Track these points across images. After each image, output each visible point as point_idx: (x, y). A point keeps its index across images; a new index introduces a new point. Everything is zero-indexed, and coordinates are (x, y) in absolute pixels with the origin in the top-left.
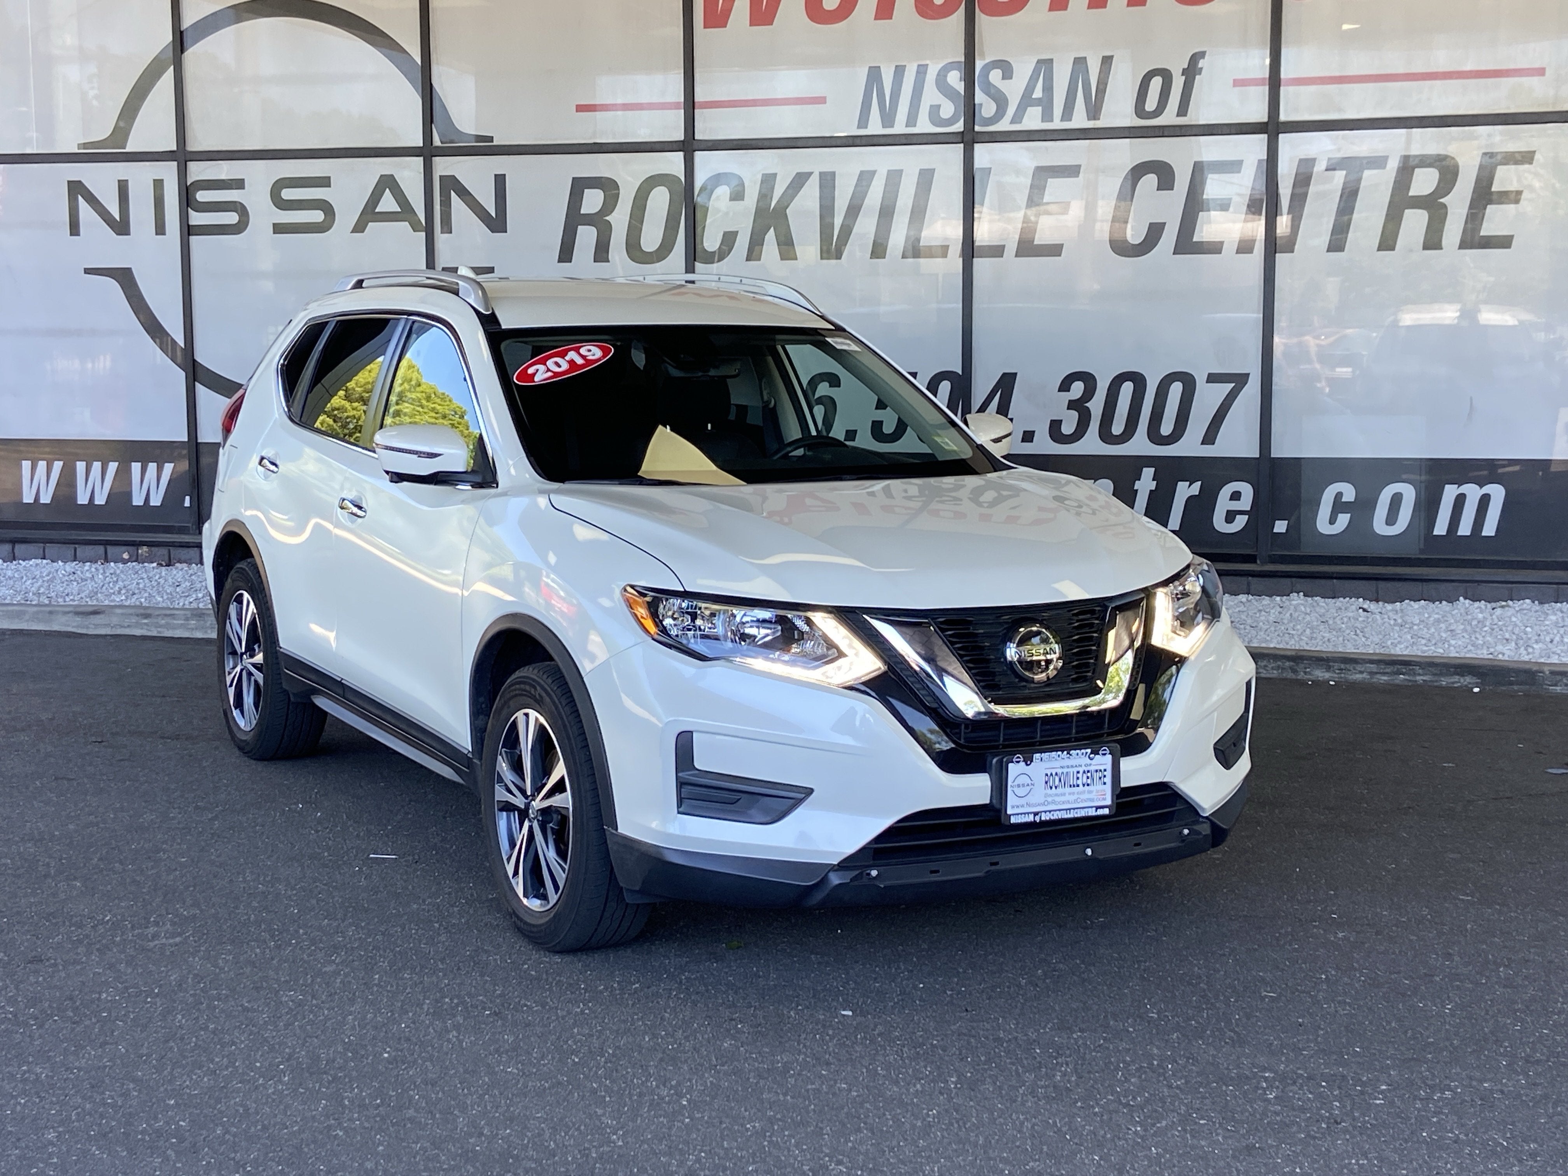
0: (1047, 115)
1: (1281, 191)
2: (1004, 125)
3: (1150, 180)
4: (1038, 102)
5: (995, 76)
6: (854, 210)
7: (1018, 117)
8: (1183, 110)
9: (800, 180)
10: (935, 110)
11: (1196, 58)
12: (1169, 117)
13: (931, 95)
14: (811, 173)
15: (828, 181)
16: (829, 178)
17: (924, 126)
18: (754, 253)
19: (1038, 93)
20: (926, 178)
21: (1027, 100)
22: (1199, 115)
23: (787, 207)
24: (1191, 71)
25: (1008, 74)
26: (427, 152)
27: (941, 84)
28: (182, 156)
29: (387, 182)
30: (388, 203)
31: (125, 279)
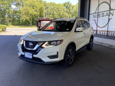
26: (109, 11)
28: (98, 13)
29: (107, 13)
30: (107, 14)
31: (95, 20)
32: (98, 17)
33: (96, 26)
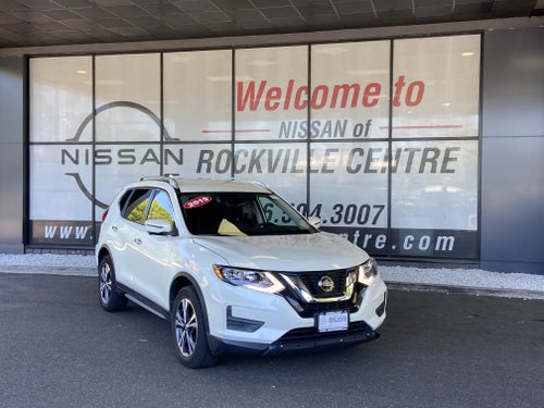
0: (330, 136)
1: (393, 155)
2: (318, 138)
3: (357, 153)
4: (327, 132)
5: (316, 125)
6: (278, 160)
7: (322, 136)
8: (366, 134)
9: (263, 151)
10: (299, 133)
11: (369, 121)
12: (362, 137)
13: (299, 130)
14: (266, 150)
15: (271, 152)
17: (297, 138)
18: (250, 171)
19: (327, 129)
20: (297, 151)
21: (324, 131)
22: (371, 136)
23: (259, 159)
24: (368, 125)
25: (319, 124)
26: (161, 143)
27: (301, 127)
28: (94, 143)
29: (150, 151)
30: (150, 156)
31: (77, 176)
32: (95, 163)
33: (91, 203)
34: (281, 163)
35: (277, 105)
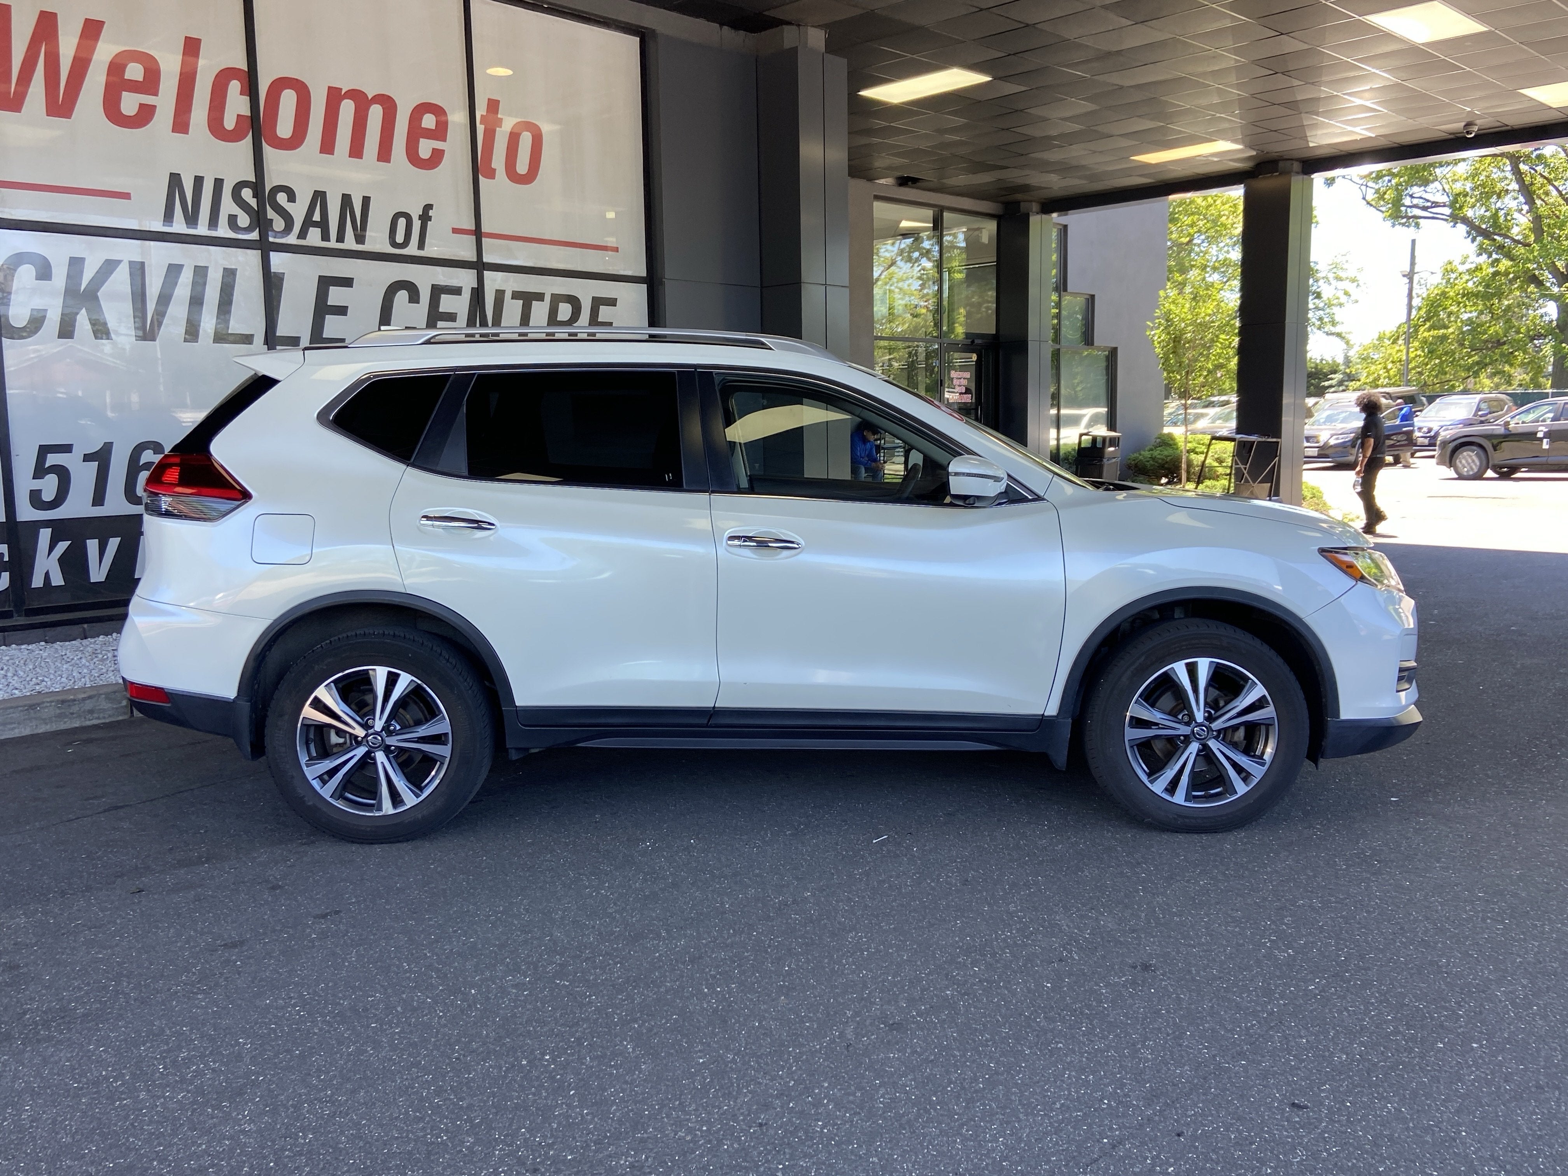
0: (325, 237)
1: (487, 313)
2: (292, 239)
3: (402, 296)
4: (316, 224)
5: (282, 198)
6: (165, 299)
7: (303, 234)
8: (421, 245)
9: (110, 266)
10: (232, 220)
11: (428, 207)
12: (412, 250)
13: (228, 206)
14: (120, 262)
15: (138, 270)
16: (138, 267)
17: (223, 231)
18: (66, 331)
19: (317, 217)
20: (229, 275)
21: (308, 223)
22: (431, 250)
23: (98, 291)
24: (425, 218)
25: (292, 198)
27: (236, 195)
34: (178, 310)
35: (145, 114)
